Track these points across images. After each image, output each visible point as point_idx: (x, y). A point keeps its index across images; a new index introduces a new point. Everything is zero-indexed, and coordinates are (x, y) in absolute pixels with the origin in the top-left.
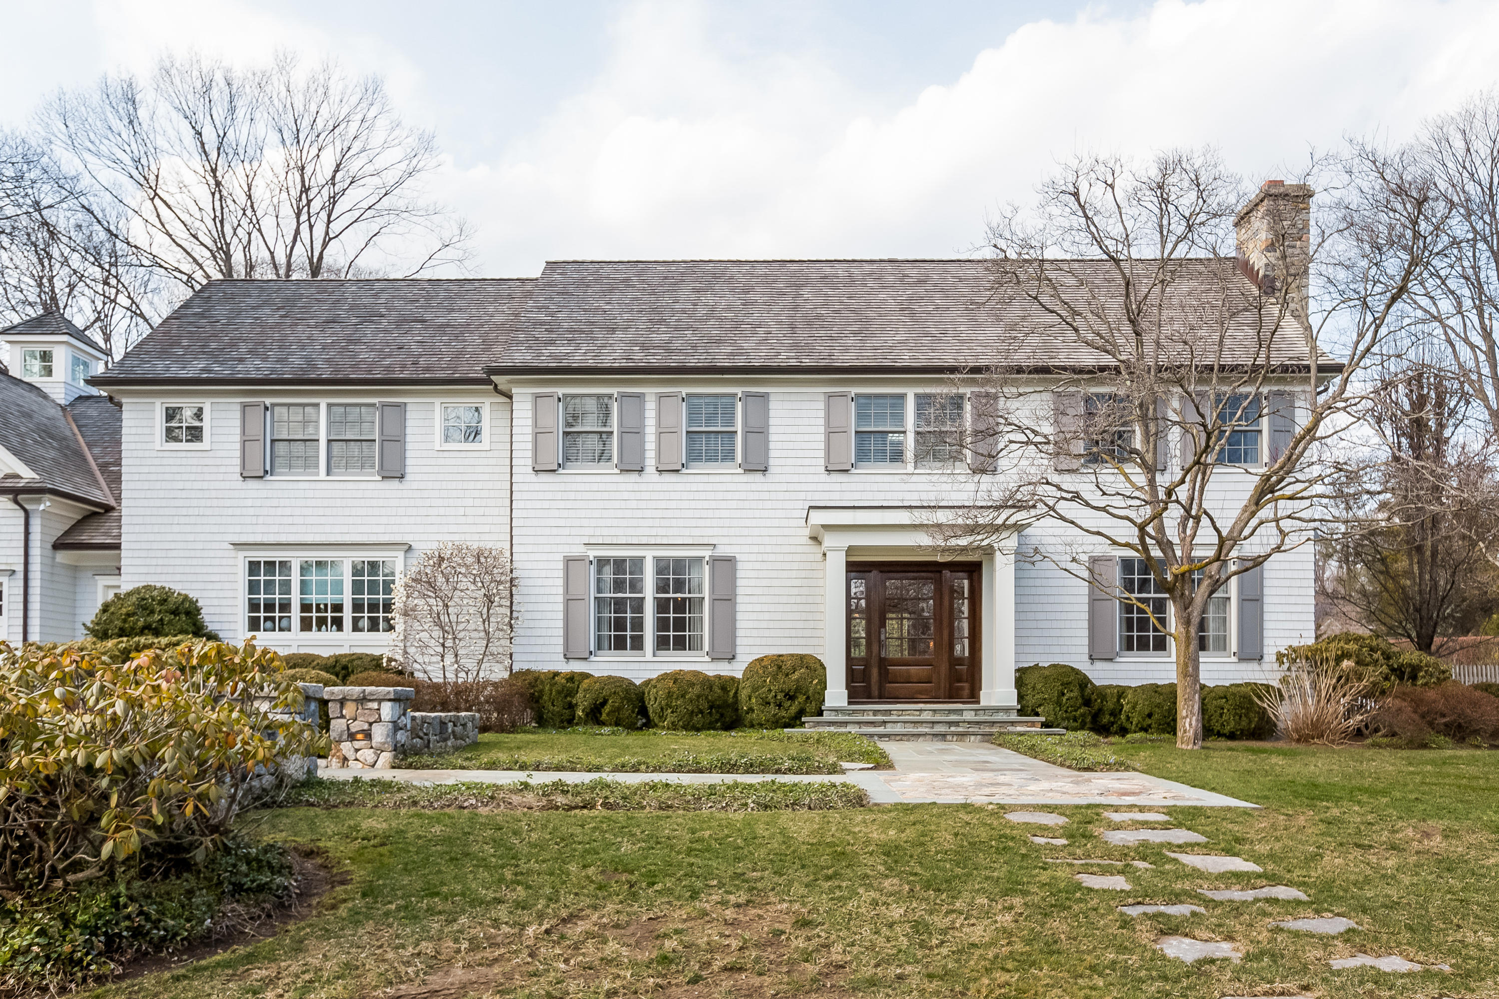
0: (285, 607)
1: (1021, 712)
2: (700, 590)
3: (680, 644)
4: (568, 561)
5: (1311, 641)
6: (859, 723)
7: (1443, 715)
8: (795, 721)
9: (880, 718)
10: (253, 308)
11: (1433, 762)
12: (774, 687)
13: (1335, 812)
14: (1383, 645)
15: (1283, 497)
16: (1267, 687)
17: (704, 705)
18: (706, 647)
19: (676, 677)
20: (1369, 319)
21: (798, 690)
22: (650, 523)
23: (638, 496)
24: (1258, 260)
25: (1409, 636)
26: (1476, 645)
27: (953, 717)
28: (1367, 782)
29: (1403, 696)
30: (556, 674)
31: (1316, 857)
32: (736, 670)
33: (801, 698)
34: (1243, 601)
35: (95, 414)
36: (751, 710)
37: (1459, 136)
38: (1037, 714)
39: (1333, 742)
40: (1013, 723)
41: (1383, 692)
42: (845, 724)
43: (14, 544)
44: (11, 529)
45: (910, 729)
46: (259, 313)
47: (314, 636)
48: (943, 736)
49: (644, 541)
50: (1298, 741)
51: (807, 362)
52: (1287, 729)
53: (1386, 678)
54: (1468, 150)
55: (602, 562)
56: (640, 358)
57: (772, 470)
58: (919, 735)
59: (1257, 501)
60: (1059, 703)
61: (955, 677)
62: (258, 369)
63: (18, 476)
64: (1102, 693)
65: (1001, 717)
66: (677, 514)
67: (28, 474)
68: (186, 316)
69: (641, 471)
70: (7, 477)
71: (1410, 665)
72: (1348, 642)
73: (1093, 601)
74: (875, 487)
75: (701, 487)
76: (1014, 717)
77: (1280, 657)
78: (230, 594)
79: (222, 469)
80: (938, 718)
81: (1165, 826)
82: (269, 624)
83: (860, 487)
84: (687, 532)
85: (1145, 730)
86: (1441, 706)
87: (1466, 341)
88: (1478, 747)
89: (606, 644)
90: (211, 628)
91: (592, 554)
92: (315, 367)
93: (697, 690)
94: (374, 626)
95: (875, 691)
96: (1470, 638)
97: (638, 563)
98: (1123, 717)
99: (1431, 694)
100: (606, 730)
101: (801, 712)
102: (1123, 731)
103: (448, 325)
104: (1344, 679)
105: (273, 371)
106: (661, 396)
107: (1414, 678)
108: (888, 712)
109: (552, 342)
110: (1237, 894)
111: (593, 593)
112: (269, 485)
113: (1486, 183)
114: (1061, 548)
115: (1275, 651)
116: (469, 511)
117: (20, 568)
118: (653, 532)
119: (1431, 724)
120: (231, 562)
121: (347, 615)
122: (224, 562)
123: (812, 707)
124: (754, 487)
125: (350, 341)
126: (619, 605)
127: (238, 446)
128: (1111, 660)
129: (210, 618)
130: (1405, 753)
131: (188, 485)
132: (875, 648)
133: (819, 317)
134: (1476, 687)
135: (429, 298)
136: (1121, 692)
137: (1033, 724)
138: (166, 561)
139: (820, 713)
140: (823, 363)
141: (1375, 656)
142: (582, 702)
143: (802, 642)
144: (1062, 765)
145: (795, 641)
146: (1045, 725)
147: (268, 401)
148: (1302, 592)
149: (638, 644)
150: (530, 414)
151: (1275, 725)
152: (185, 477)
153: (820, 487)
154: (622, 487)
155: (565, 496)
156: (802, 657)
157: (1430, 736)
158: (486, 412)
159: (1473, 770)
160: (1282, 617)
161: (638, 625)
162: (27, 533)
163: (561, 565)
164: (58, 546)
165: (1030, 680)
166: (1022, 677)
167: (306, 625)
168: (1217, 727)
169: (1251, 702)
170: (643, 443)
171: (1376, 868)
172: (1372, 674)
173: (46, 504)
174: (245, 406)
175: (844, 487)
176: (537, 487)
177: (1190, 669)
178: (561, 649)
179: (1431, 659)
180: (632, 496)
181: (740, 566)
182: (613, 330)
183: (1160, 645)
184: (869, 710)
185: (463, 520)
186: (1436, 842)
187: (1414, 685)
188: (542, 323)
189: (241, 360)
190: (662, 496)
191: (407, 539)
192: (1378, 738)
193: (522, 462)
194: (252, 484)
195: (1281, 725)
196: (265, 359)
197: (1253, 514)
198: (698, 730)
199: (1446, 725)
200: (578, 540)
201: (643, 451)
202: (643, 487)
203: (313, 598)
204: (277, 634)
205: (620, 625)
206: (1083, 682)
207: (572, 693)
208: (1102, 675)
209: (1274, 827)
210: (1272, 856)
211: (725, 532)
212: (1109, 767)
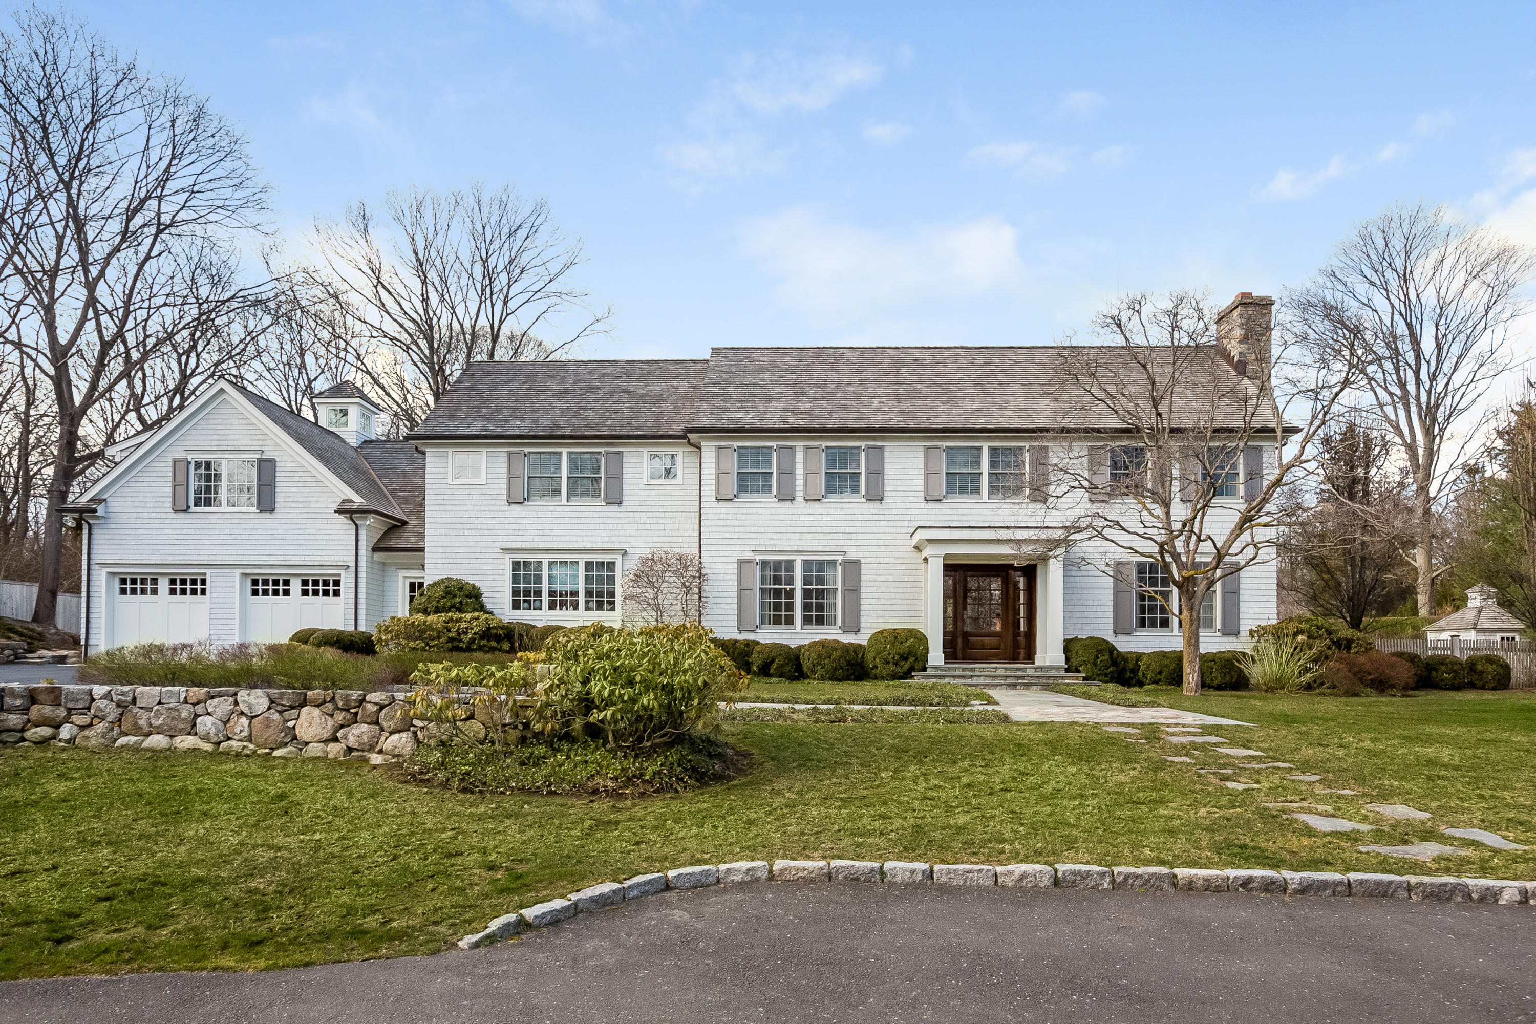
0: (538, 593)
1: (1067, 670)
2: (835, 582)
3: (820, 621)
4: (741, 562)
5: (1274, 622)
6: (953, 677)
7: (1370, 674)
8: (907, 675)
9: (967, 673)
10: (506, 383)
11: (1363, 704)
12: (891, 651)
13: (1304, 729)
14: (1326, 625)
15: (1259, 525)
16: (1244, 654)
17: (843, 663)
18: (839, 623)
19: (823, 644)
20: (1319, 407)
21: (909, 653)
22: (799, 536)
23: (791, 517)
24: (1235, 349)
25: (1345, 618)
26: (1395, 624)
27: (1019, 673)
28: (1320, 715)
29: (1340, 660)
30: (736, 641)
31: (1298, 749)
32: (862, 639)
33: (912, 660)
34: (1225, 593)
35: (378, 453)
36: (875, 667)
37: (1380, 234)
38: (1079, 672)
39: (1291, 692)
40: (1062, 677)
41: (1327, 658)
42: (944, 677)
43: (348, 548)
44: (347, 537)
45: (989, 681)
46: (511, 386)
47: (557, 612)
48: (1014, 686)
49: (795, 548)
50: (1266, 691)
51: (912, 425)
52: (1258, 684)
53: (1329, 648)
54: (1387, 246)
55: (764, 564)
56: (794, 421)
57: (886, 499)
58: (997, 685)
59: (1240, 528)
60: (1095, 664)
61: (1016, 645)
62: (520, 428)
63: (351, 501)
64: (1124, 657)
65: (1053, 673)
67: (358, 500)
68: (460, 389)
69: (793, 500)
70: (344, 501)
71: (1345, 639)
72: (1301, 622)
73: (1117, 593)
74: (960, 512)
75: (836, 511)
76: (1063, 673)
77: (1252, 633)
78: (500, 584)
79: (494, 497)
80: (1008, 673)
81: (1202, 735)
82: (526, 605)
83: (950, 512)
85: (1156, 682)
86: (1368, 667)
87: (1386, 389)
88: (1394, 696)
89: (767, 620)
90: (489, 607)
91: (758, 558)
92: (559, 426)
93: (836, 654)
94: (600, 606)
95: (960, 654)
96: (1389, 619)
97: (790, 565)
98: (1140, 674)
99: (1362, 659)
100: (774, 680)
101: (912, 669)
102: (1141, 684)
103: (647, 395)
104: (1298, 649)
105: (531, 429)
106: (807, 448)
107: (1348, 648)
108: (973, 669)
109: (727, 409)
110: (1254, 765)
111: (758, 585)
112: (527, 509)
113: (1400, 269)
114: (1097, 555)
115: (1249, 628)
116: (667, 527)
117: (353, 564)
118: (802, 542)
119: (1361, 680)
120: (500, 561)
121: (582, 599)
122: (496, 561)
123: (919, 665)
124: (873, 511)
125: (581, 408)
126: (777, 593)
127: (505, 481)
128: (1129, 634)
129: (487, 600)
130: (1343, 699)
131: (471, 508)
132: (960, 624)
133: (916, 391)
134: (1393, 654)
135: (629, 375)
136: (1139, 656)
137: (1077, 678)
138: (455, 561)
139: (925, 669)
140: (923, 426)
141: (1321, 632)
142: (756, 660)
143: (908, 620)
144: (1112, 703)
145: (903, 620)
146: (1085, 679)
147: (526, 450)
148: (1269, 587)
149: (790, 621)
150: (714, 460)
151: (1248, 680)
152: (468, 502)
153: (920, 512)
154: (780, 511)
155: (739, 517)
156: (912, 631)
157: (1360, 688)
158: (679, 460)
159: (1390, 709)
160: (1253, 604)
161: (790, 607)
162: (357, 540)
163: (736, 565)
164: (375, 549)
165: (1075, 647)
166: (1069, 646)
167: (552, 606)
168: (1208, 681)
169: (1233, 664)
170: (794, 480)
171: (1333, 755)
172: (1319, 646)
173: (370, 520)
174: (510, 454)
175: (938, 512)
176: (719, 511)
177: (1193, 641)
178: (735, 624)
179: (1361, 635)
180: (786, 517)
181: (863, 566)
182: (770, 401)
183: (1165, 623)
184: (959, 668)
185: (663, 533)
186: (1367, 744)
187: (1348, 652)
188: (717, 395)
189: (507, 421)
190: (808, 517)
191: (623, 546)
192: (1323, 689)
193: (708, 493)
194: (515, 507)
195: (1252, 681)
196: (523, 420)
197: (1238, 536)
198: (839, 680)
199: (1371, 680)
200: (747, 548)
201: (794, 486)
202: (795, 511)
203: (558, 587)
204: (532, 612)
205: (777, 607)
206: (1111, 649)
207: (749, 654)
208: (1123, 644)
209: (1268, 735)
210: (1270, 749)
211: (853, 543)
212: (1147, 705)
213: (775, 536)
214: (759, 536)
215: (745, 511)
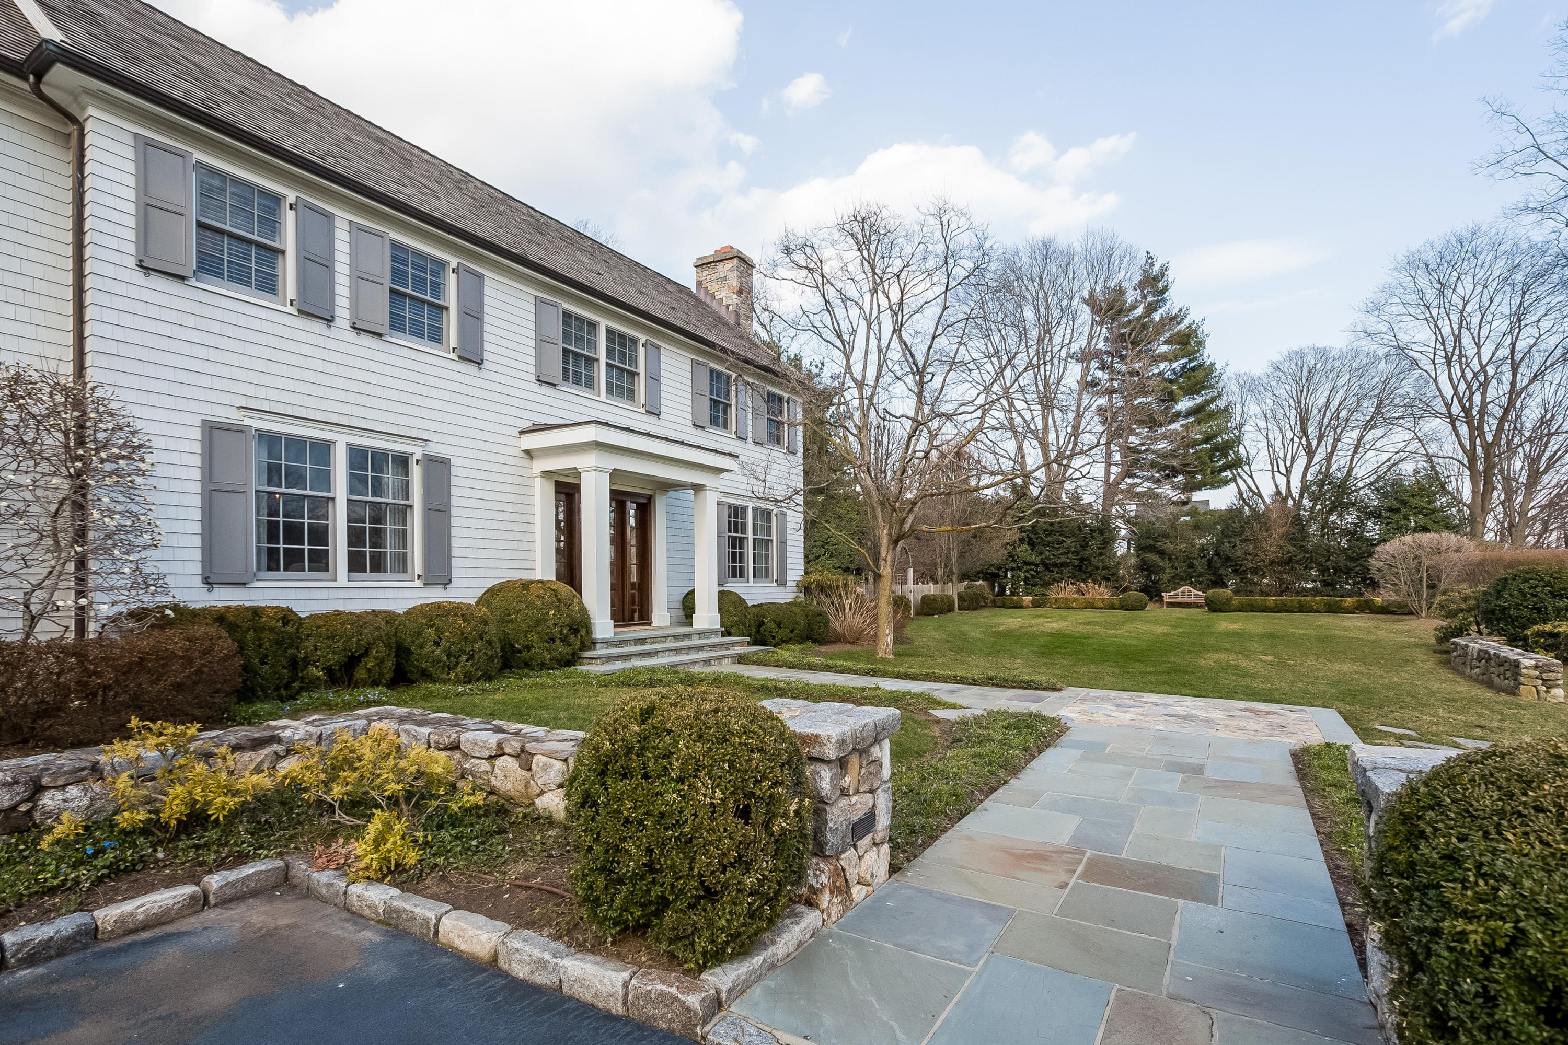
2: (408, 494)
3: (380, 563)
4: (211, 428)
22: (342, 396)
23: (324, 354)
49: (334, 419)
55: (269, 440)
57: (487, 364)
66: (379, 391)
69: (329, 320)
75: (408, 364)
76: (722, 639)
84: (391, 418)
89: (272, 561)
97: (323, 450)
106: (356, 229)
111: (252, 482)
115: (791, 580)
118: (346, 409)
124: (469, 380)
126: (294, 504)
149: (320, 562)
154: (302, 336)
161: (321, 534)
163: (197, 434)
170: (332, 282)
178: (197, 568)
180: (315, 351)
181: (454, 471)
190: (359, 363)
200: (226, 400)
201: (332, 293)
202: (333, 344)
205: (292, 534)
211: (437, 428)
213: (291, 385)
214: (253, 377)
215: (218, 314)
